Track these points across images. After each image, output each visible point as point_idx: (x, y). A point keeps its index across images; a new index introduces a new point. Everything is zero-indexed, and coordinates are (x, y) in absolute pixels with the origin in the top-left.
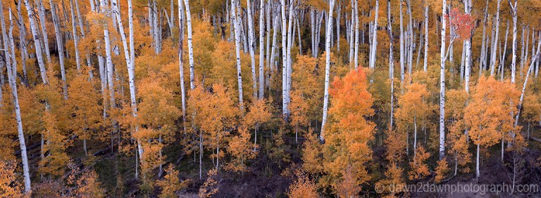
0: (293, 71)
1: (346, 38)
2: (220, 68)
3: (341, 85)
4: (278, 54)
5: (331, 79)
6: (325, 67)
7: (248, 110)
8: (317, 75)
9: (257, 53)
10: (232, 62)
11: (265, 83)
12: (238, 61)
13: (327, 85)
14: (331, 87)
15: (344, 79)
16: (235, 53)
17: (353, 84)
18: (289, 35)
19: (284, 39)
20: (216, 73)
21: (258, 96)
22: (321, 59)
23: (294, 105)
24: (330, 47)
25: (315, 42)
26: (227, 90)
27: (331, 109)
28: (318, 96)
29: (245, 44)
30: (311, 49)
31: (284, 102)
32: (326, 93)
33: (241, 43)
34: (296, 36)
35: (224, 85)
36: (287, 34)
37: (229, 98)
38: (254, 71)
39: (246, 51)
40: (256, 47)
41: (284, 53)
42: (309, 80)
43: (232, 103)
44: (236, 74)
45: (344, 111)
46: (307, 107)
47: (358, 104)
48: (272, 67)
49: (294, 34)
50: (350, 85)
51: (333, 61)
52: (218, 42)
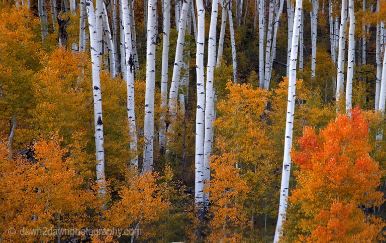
0: (219, 114)
1: (330, 52)
2: (52, 106)
3: (316, 145)
4: (186, 81)
5: (297, 133)
6: (285, 107)
7: (115, 196)
8: (269, 123)
9: (140, 77)
10: (81, 95)
11: (156, 139)
12: (95, 92)
13: (288, 144)
14: (296, 147)
15: (324, 132)
16: (89, 75)
17: (342, 142)
18: (211, 43)
19: (200, 49)
20: (42, 117)
21: (140, 166)
22: (278, 91)
23: (217, 184)
24: (297, 69)
25: (266, 56)
26: (68, 155)
27: (295, 193)
28: (270, 167)
29: (113, 57)
30: (257, 71)
31: (198, 177)
32: (287, 159)
33: (104, 55)
34: (227, 45)
35: (62, 145)
36: (207, 39)
37: (72, 172)
38: (131, 113)
39: (115, 73)
40: (137, 65)
41: (199, 79)
42: (252, 133)
43: (80, 181)
44: (91, 120)
45: (323, 196)
46: (246, 189)
47: (351, 181)
48: (172, 106)
49: (221, 41)
50: (336, 145)
51: (303, 96)
52: (48, 51)
